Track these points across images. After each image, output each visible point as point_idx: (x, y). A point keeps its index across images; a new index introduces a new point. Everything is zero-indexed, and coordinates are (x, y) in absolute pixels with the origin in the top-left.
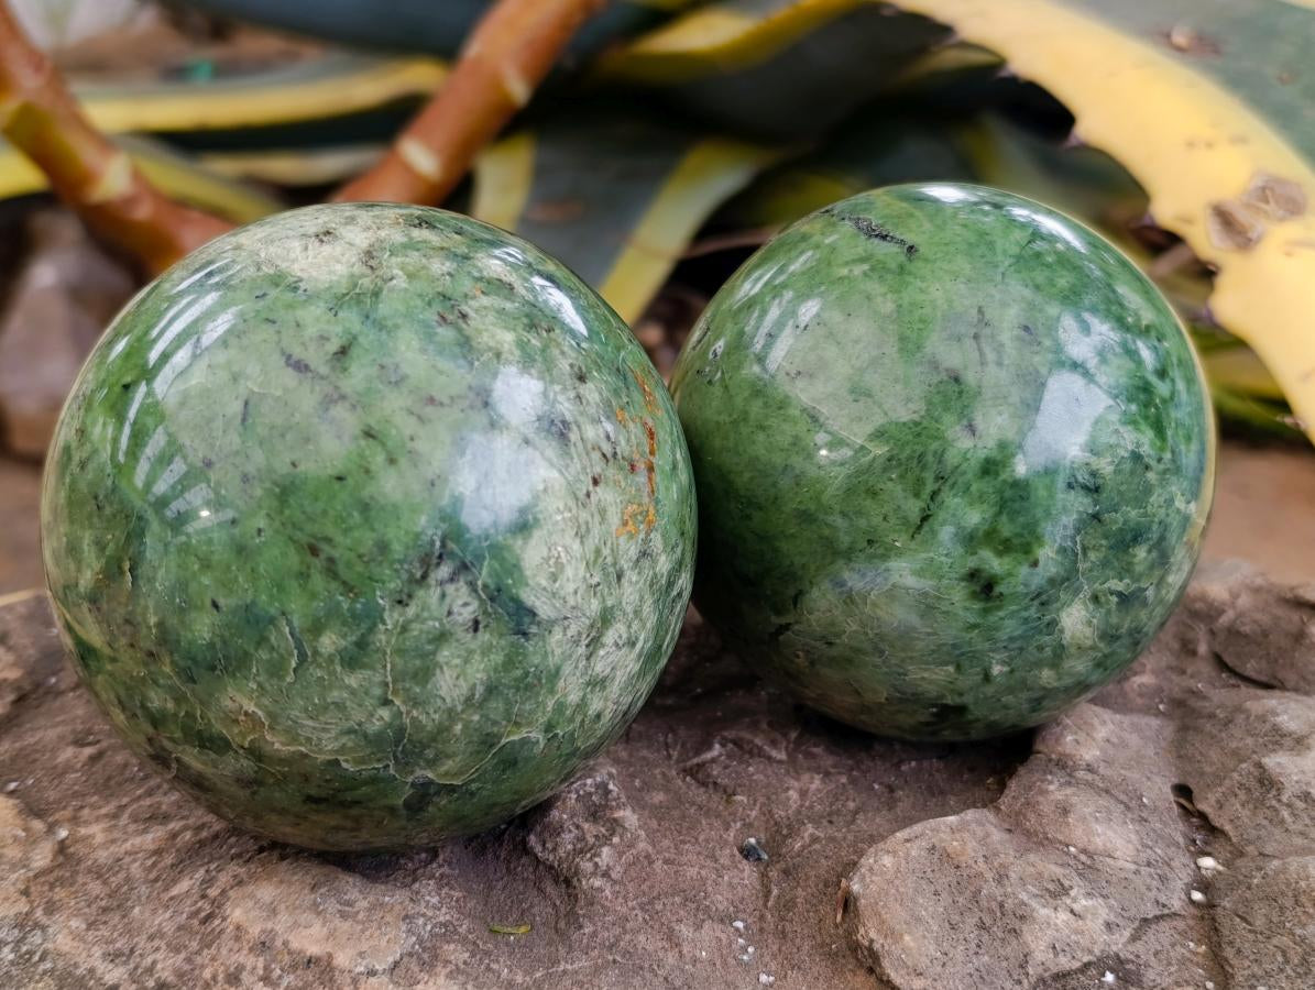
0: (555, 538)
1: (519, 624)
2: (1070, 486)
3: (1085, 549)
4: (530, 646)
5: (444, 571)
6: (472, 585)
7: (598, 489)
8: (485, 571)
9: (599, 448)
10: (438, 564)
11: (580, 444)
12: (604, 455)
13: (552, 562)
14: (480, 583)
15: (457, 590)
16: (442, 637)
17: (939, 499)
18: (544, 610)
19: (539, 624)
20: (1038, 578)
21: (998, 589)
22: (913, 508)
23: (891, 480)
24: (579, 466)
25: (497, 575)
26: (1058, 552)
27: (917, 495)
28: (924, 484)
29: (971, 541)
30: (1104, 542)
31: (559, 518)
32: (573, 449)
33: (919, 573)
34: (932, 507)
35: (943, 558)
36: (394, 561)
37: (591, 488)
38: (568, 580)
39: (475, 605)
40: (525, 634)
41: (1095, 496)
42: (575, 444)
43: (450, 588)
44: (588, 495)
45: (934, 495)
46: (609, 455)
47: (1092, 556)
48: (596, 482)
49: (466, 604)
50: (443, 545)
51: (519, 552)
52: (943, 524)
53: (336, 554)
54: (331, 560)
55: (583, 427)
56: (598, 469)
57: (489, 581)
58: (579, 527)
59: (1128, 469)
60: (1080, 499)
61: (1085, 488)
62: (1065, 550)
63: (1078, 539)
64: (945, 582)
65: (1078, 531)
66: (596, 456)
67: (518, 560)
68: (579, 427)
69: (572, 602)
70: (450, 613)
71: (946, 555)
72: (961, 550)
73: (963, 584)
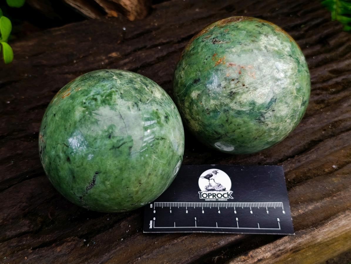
0: (256, 96)
1: (274, 101)
2: (140, 110)
3: (148, 100)
4: (278, 97)
5: (262, 119)
6: (265, 113)
7: (245, 85)
8: (263, 111)
9: (236, 83)
10: (261, 120)
11: (236, 89)
12: (238, 82)
13: (261, 96)
14: (265, 112)
15: (266, 116)
16: (275, 116)
17: (158, 138)
18: (271, 96)
19: (274, 97)
20: (159, 107)
21: (166, 115)
22: (161, 142)
23: (158, 150)
24: (241, 90)
25: (264, 108)
26: (152, 106)
27: (159, 143)
28: (156, 143)
29: (161, 126)
30: (143, 96)
31: (252, 95)
32: (237, 91)
33: (171, 134)
34: (160, 138)
35: (167, 130)
36: (259, 127)
37: (245, 87)
38: (265, 91)
39: (269, 112)
40: (276, 99)
41: (137, 103)
42: (236, 91)
43: (266, 117)
44: (247, 88)
45: (158, 139)
46: (237, 81)
47: (147, 97)
48: (244, 85)
49: (269, 114)
50: (257, 120)
51: (259, 104)
52: (161, 134)
53: (257, 136)
54: (258, 137)
55: (232, 88)
56: (241, 84)
57: (265, 110)
58: (254, 90)
59: (126, 98)
60: (140, 106)
61: (137, 106)
62: (151, 104)
63: (147, 103)
64: (170, 127)
65: (146, 103)
66: (238, 85)
67: (260, 104)
68: (232, 89)
69: (269, 90)
70: (271, 116)
71: (166, 130)
72: (164, 127)
73: (168, 123)
